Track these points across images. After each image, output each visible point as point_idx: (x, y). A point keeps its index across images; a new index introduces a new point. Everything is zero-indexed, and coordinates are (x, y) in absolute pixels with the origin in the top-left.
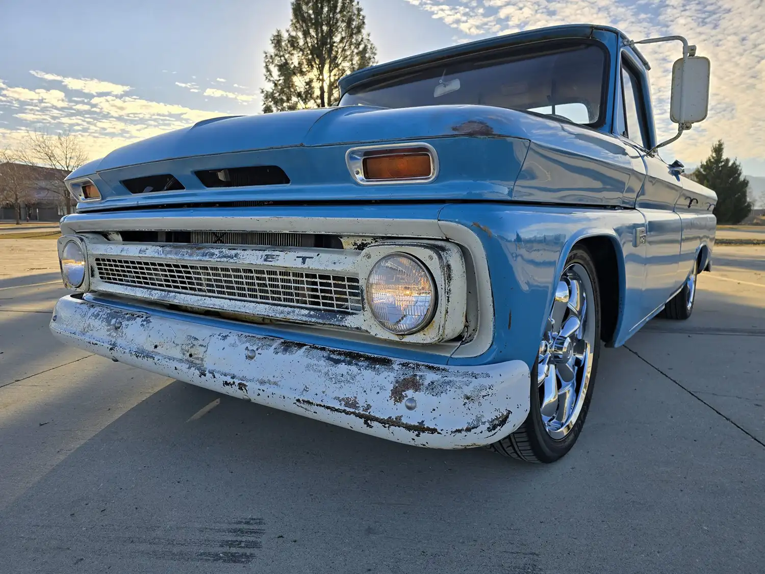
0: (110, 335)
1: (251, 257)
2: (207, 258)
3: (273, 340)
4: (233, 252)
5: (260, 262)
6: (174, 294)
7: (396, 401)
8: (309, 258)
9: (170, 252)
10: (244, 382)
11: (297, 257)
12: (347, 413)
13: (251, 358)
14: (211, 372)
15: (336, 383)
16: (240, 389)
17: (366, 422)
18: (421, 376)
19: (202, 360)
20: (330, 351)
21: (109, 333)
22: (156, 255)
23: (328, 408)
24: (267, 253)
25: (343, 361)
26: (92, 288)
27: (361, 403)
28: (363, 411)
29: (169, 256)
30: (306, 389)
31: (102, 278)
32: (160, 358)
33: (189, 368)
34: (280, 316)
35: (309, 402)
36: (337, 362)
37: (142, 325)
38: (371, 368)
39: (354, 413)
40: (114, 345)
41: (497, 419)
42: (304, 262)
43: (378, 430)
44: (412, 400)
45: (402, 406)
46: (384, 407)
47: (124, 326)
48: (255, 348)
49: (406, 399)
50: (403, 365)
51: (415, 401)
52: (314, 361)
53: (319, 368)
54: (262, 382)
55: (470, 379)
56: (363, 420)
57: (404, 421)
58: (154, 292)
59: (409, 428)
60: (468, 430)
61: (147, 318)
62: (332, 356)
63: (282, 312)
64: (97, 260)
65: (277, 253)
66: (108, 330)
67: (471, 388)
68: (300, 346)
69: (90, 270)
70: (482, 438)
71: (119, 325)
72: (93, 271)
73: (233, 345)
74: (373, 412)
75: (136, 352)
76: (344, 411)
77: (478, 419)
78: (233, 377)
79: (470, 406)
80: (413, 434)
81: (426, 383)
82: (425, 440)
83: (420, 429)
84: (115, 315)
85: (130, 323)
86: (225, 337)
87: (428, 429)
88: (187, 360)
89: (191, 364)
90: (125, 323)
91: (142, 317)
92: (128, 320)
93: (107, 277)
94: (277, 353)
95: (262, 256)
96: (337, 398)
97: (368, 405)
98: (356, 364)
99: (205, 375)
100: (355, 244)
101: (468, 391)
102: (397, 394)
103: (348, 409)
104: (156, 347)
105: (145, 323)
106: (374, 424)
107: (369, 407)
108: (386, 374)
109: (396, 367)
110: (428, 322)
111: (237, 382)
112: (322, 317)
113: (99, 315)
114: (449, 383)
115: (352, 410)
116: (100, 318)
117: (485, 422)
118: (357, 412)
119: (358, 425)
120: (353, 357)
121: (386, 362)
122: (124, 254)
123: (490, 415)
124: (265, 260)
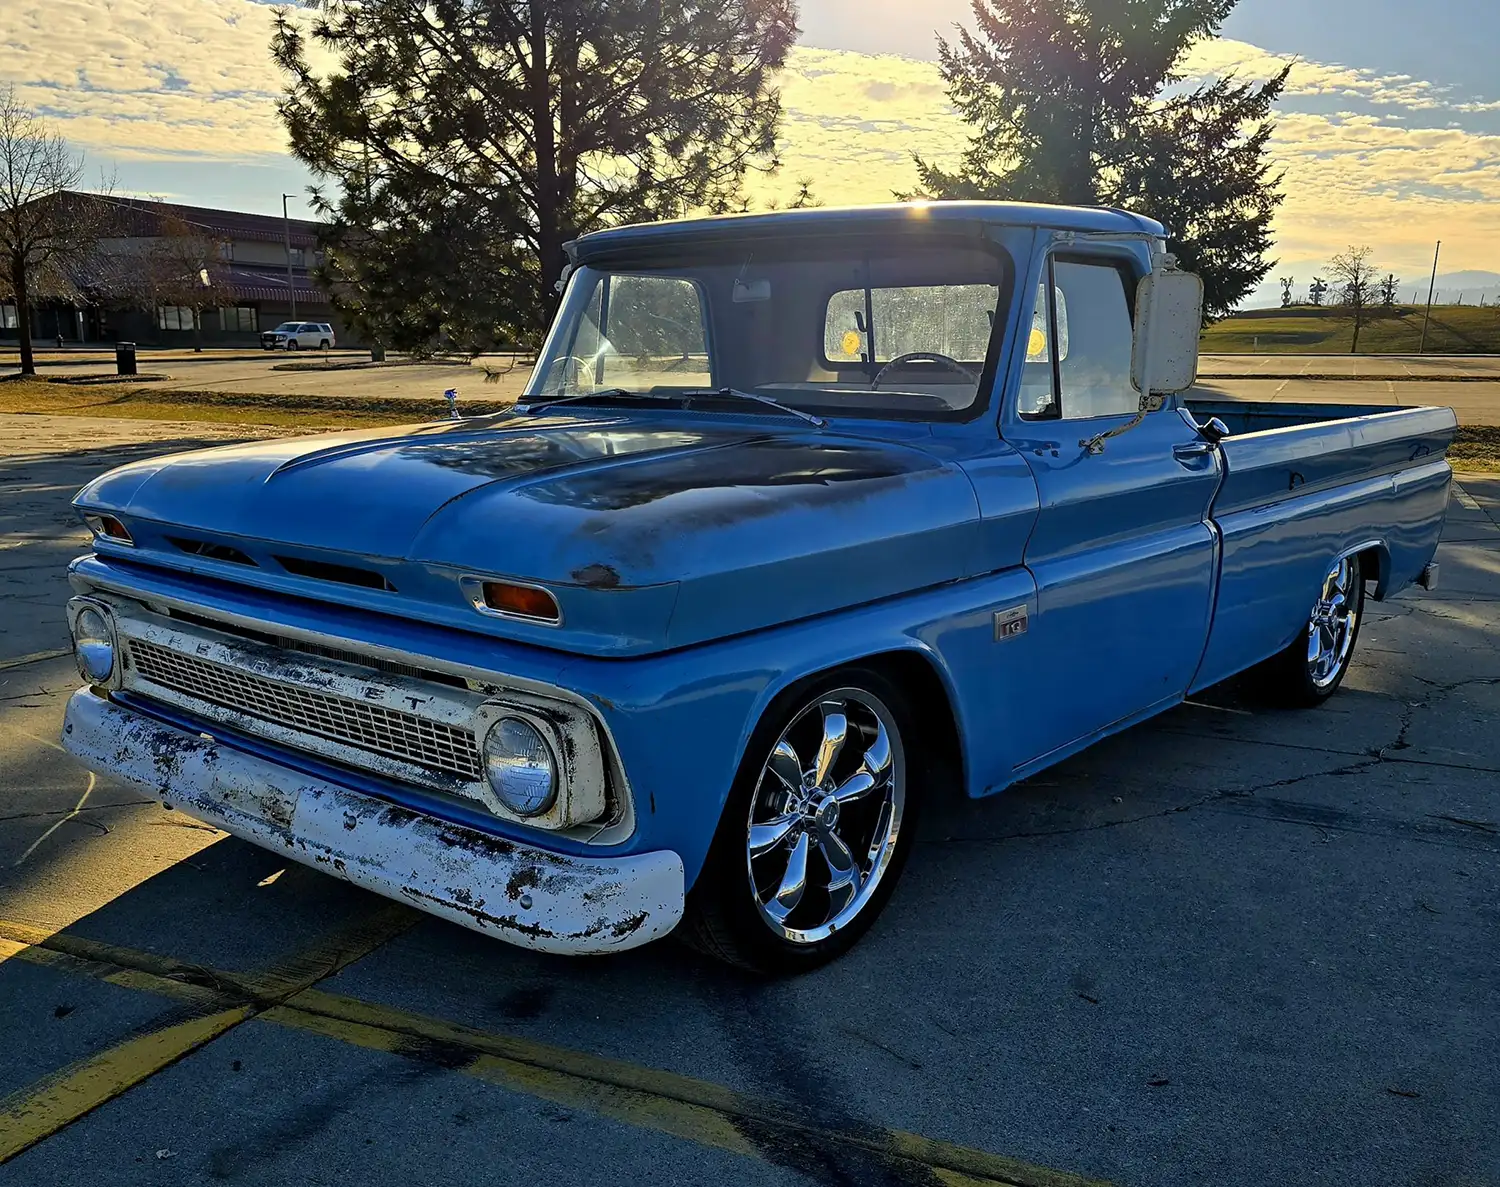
0: (159, 769)
1: (349, 688)
2: (291, 680)
3: (379, 803)
4: (326, 676)
5: (361, 697)
6: (250, 717)
7: (511, 897)
8: (421, 701)
9: (241, 660)
10: (342, 859)
11: (407, 698)
12: (458, 908)
13: (350, 827)
14: (301, 842)
15: (448, 871)
16: (337, 867)
17: (478, 921)
18: (539, 870)
19: (289, 823)
20: (446, 828)
21: (157, 766)
22: (222, 661)
23: (438, 900)
24: (369, 684)
25: (458, 843)
26: (126, 686)
27: (475, 898)
28: (476, 907)
29: (239, 666)
30: (414, 875)
31: (140, 670)
32: (232, 813)
33: (272, 833)
34: (390, 773)
35: (416, 892)
36: (451, 843)
37: (205, 760)
38: (488, 854)
39: (466, 909)
40: (165, 786)
41: (626, 922)
42: (414, 707)
43: (491, 930)
44: (527, 897)
45: (516, 903)
46: (499, 904)
47: (179, 759)
48: (355, 814)
49: (522, 895)
50: (524, 853)
51: (531, 899)
52: (425, 840)
53: (431, 850)
54: (363, 862)
55: (593, 876)
56: (475, 918)
57: (518, 921)
58: (221, 710)
59: (523, 929)
60: (588, 934)
61: (212, 749)
62: (446, 835)
63: (390, 767)
64: (131, 642)
65: (381, 687)
66: (156, 762)
67: (593, 885)
68: (411, 817)
69: (121, 658)
70: (605, 943)
71: (172, 756)
72: (126, 659)
73: (328, 807)
74: (484, 909)
75: (198, 800)
76: (455, 906)
77: (601, 922)
78: (328, 851)
79: (591, 906)
80: (527, 937)
81: (545, 877)
82: (540, 943)
83: (534, 931)
84: (163, 738)
85: (187, 754)
86: (319, 794)
87: (543, 932)
88: (268, 821)
89: (275, 829)
90: (180, 754)
91: (205, 748)
92: (185, 750)
93: (147, 671)
94: (382, 824)
95: (363, 688)
96: (448, 889)
97: (482, 900)
98: (472, 849)
99: (292, 844)
100: (482, 686)
101: (588, 889)
102: (513, 889)
103: (459, 904)
104: (226, 796)
105: (209, 758)
106: (487, 923)
107: (482, 902)
108: (503, 864)
109: (515, 855)
110: (548, 806)
111: (333, 858)
112: (439, 780)
113: (140, 734)
114: (567, 879)
115: (464, 905)
116: (143, 741)
117: (609, 926)
118: (469, 907)
119: (470, 922)
120: (468, 840)
121: (505, 849)
122: (173, 646)
123: (616, 917)
124: (367, 696)
